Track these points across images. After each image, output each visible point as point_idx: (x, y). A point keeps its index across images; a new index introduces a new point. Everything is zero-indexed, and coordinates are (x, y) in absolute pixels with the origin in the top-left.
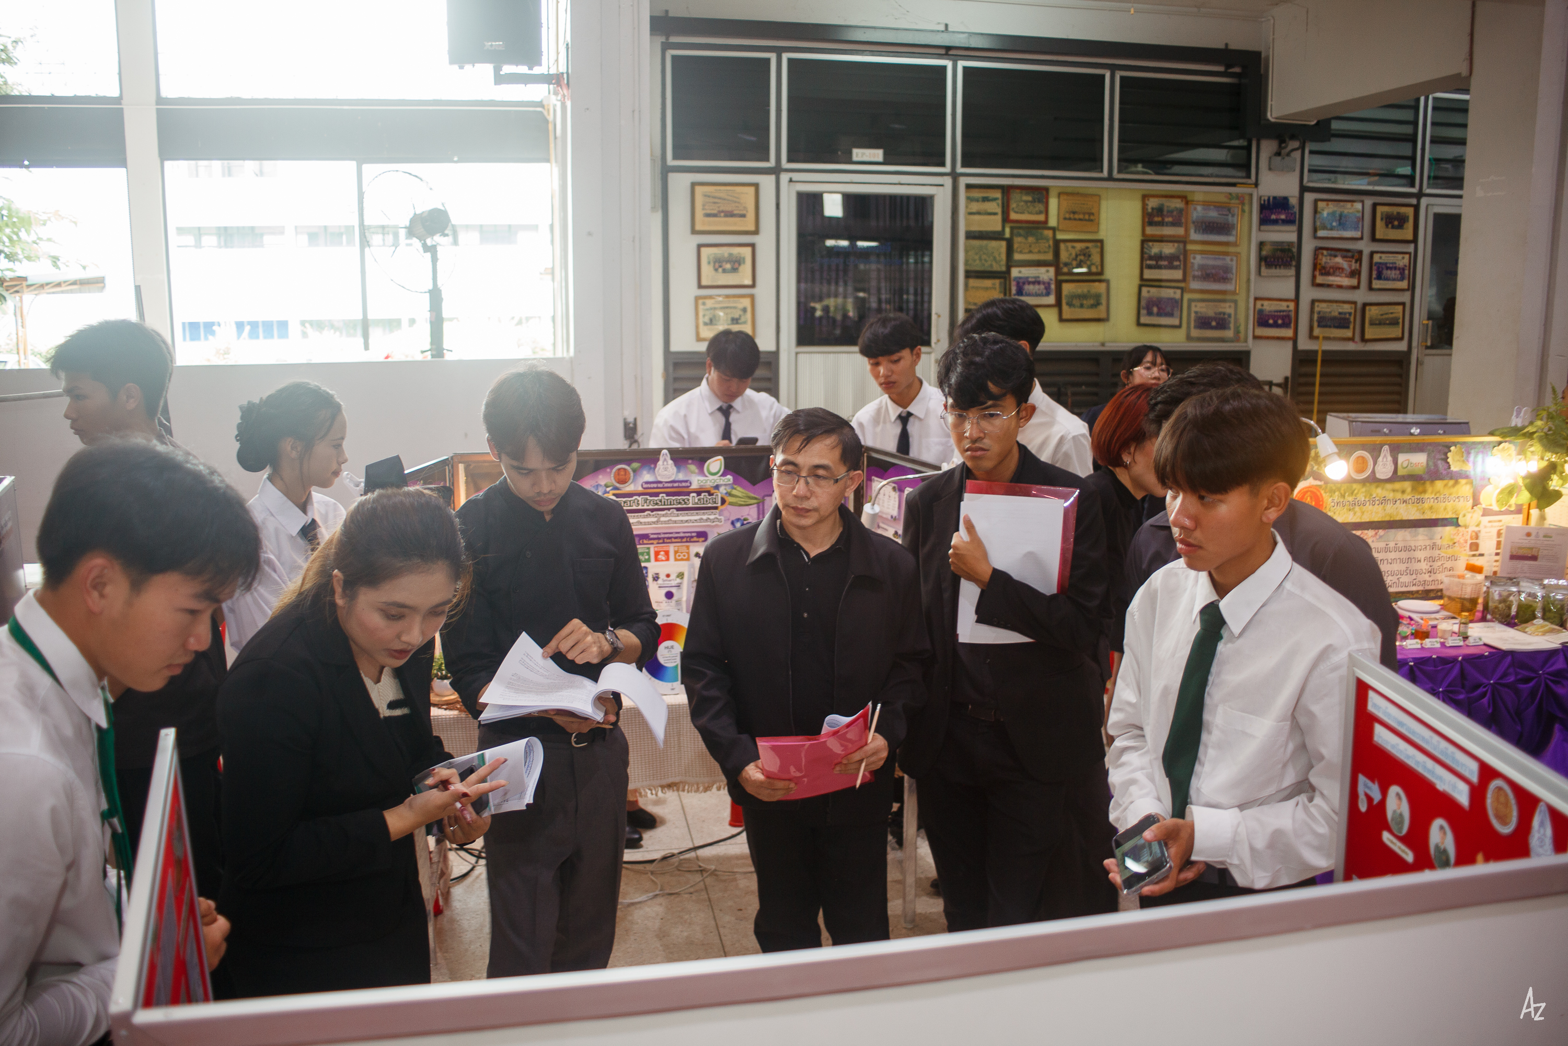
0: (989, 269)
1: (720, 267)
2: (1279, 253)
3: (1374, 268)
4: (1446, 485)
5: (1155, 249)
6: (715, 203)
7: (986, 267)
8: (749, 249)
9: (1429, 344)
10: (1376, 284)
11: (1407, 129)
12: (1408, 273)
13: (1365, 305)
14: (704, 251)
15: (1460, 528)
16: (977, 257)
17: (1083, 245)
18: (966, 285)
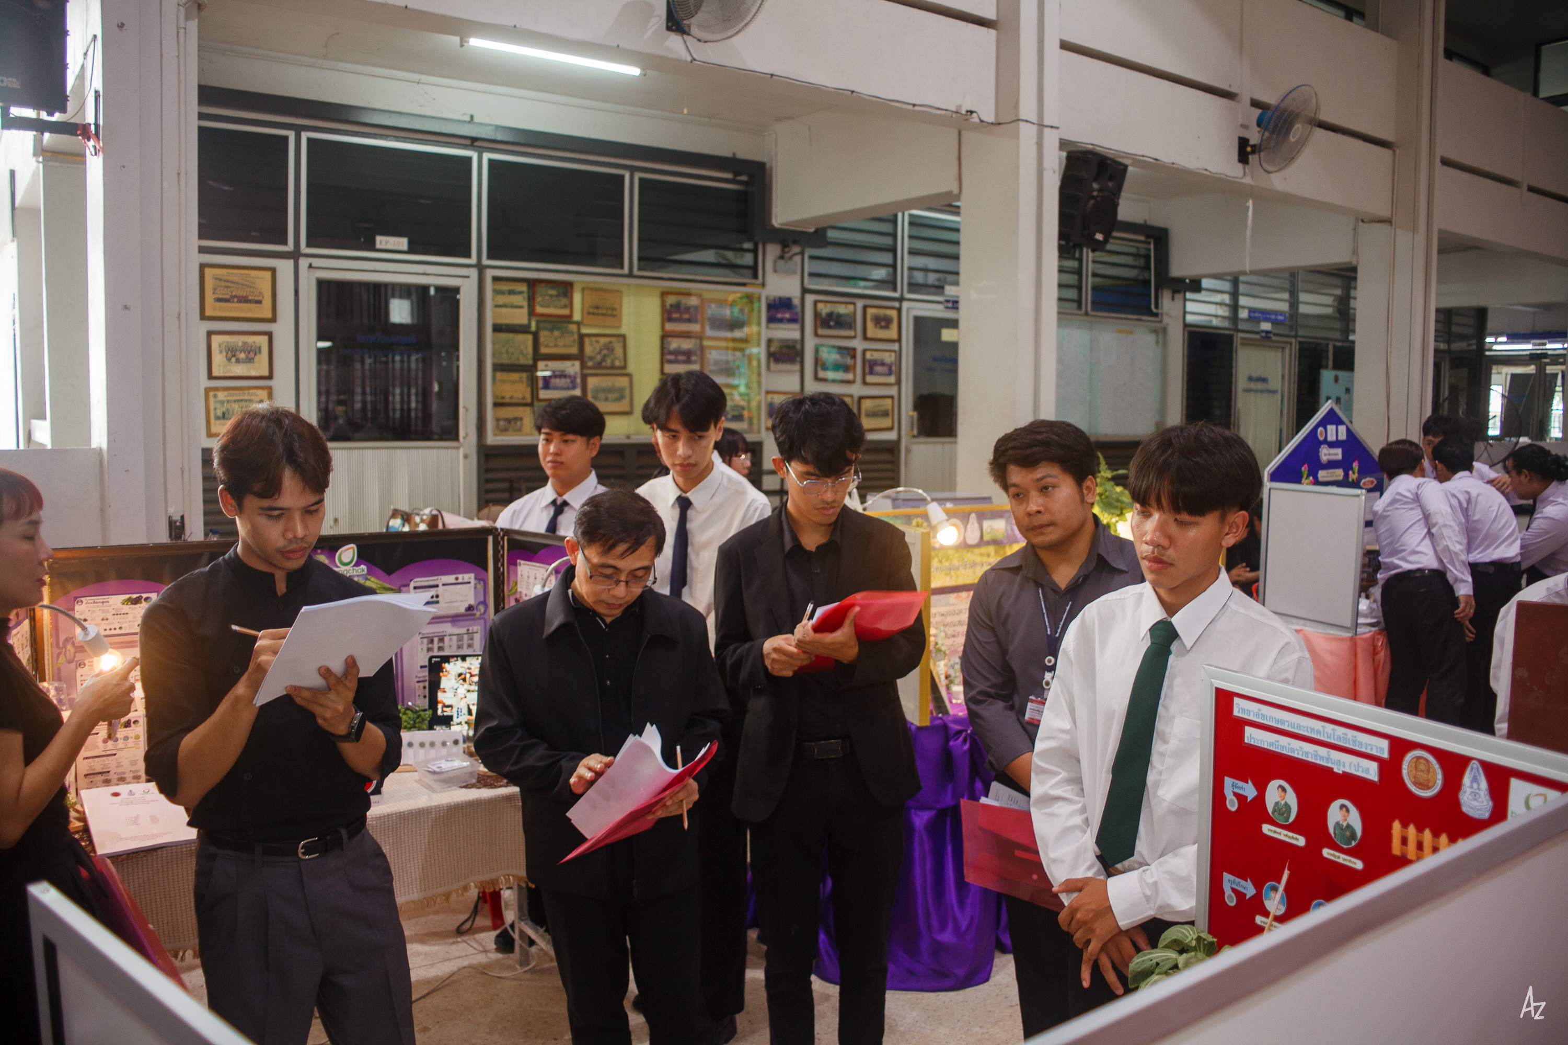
0: (516, 362)
1: (234, 356)
2: (785, 350)
3: (867, 364)
5: (674, 344)
6: (227, 287)
7: (513, 361)
8: (266, 338)
9: (915, 432)
10: (869, 379)
11: (888, 241)
12: (894, 369)
13: (861, 398)
14: (216, 339)
16: (504, 350)
17: (607, 340)
18: (494, 378)
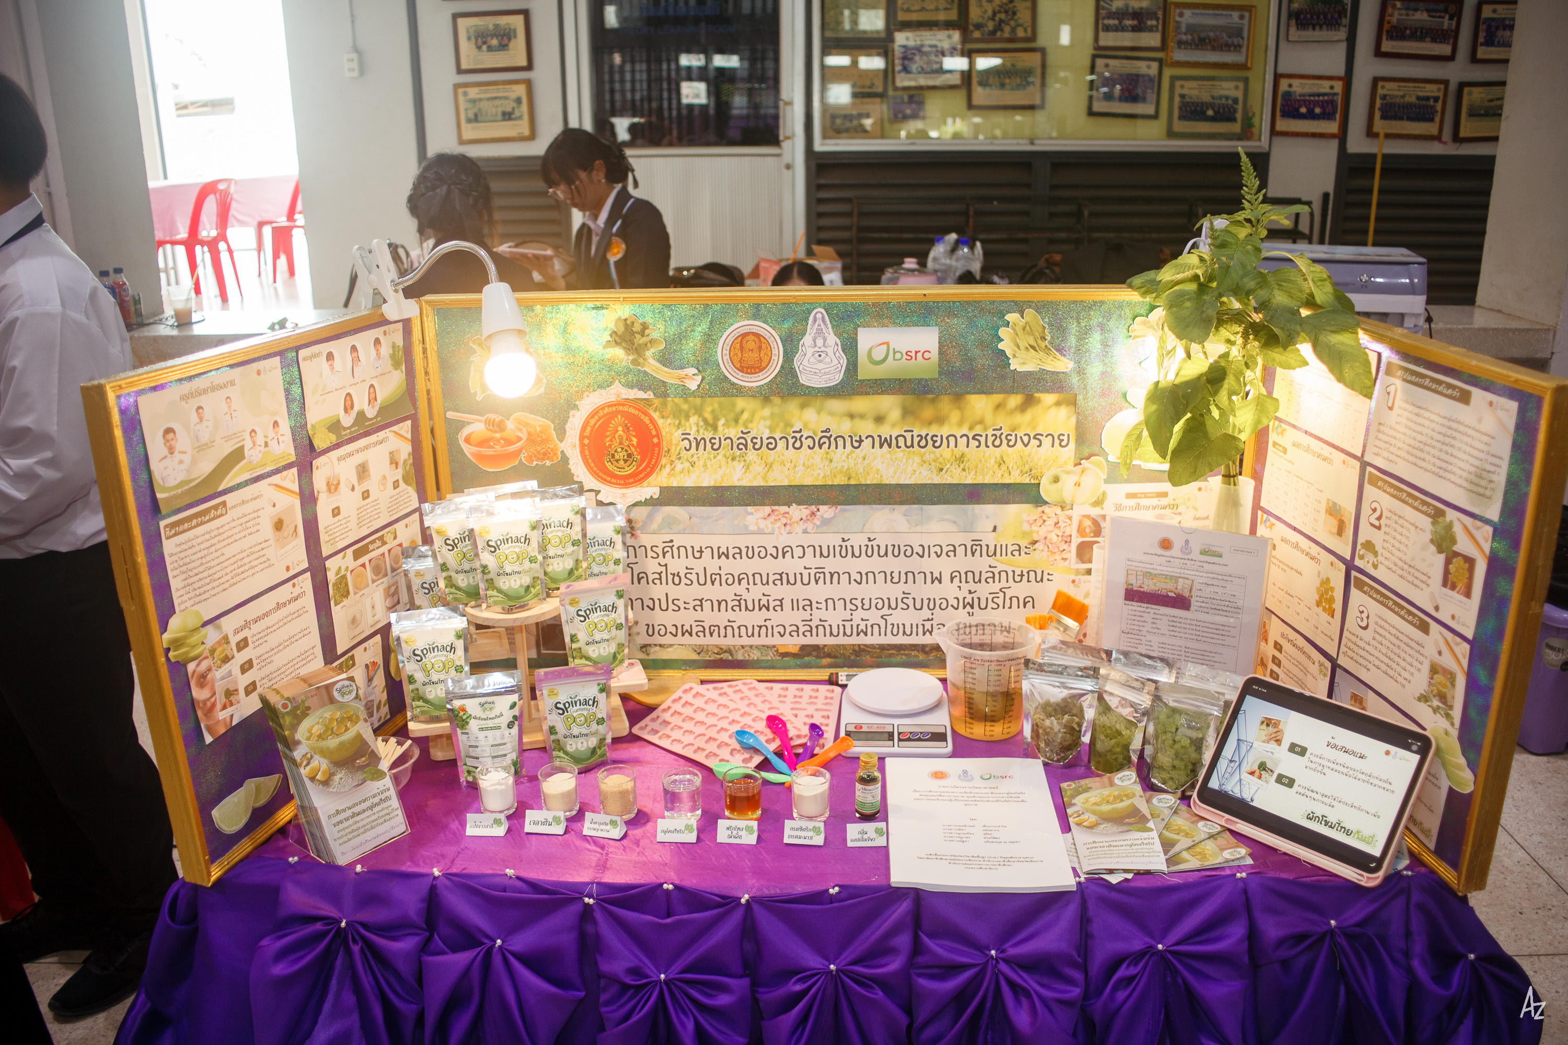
1: (485, 43)
2: (1320, 7)
4: (998, 407)
8: (522, 18)
13: (1462, 85)
14: (462, 23)
15: (1046, 508)
